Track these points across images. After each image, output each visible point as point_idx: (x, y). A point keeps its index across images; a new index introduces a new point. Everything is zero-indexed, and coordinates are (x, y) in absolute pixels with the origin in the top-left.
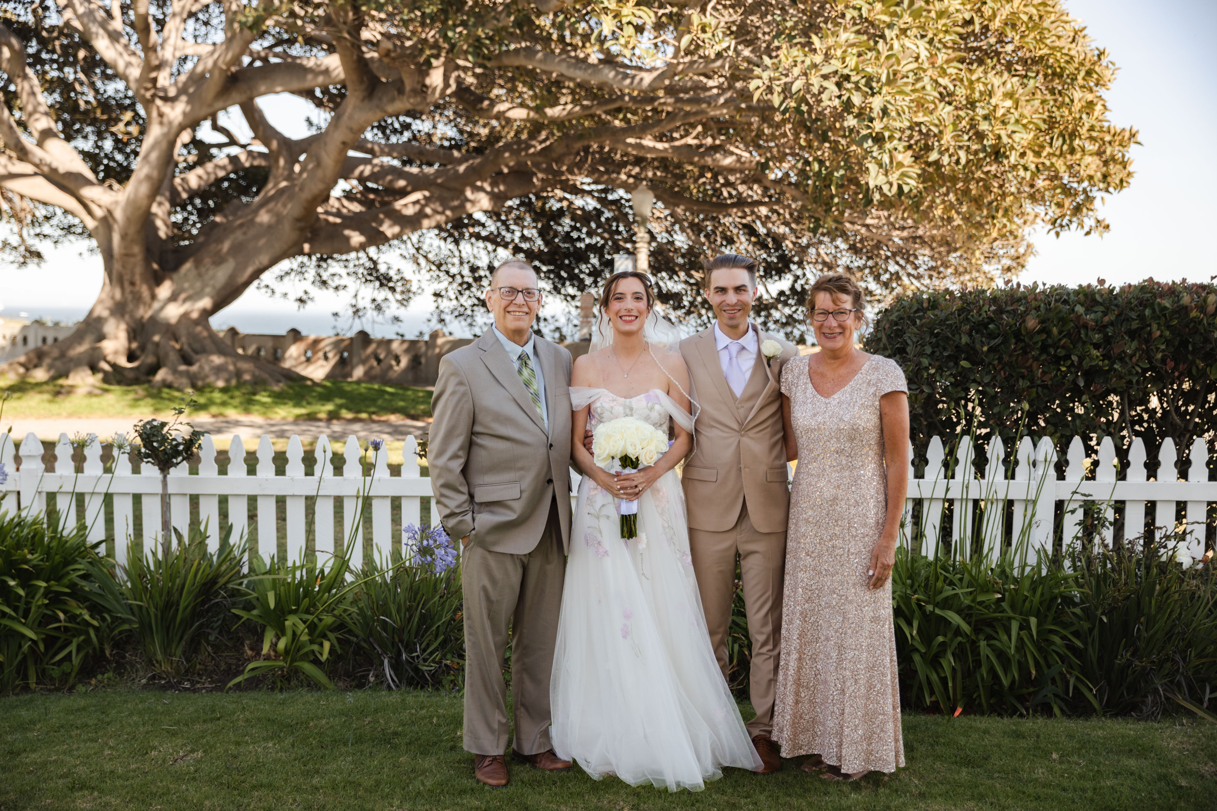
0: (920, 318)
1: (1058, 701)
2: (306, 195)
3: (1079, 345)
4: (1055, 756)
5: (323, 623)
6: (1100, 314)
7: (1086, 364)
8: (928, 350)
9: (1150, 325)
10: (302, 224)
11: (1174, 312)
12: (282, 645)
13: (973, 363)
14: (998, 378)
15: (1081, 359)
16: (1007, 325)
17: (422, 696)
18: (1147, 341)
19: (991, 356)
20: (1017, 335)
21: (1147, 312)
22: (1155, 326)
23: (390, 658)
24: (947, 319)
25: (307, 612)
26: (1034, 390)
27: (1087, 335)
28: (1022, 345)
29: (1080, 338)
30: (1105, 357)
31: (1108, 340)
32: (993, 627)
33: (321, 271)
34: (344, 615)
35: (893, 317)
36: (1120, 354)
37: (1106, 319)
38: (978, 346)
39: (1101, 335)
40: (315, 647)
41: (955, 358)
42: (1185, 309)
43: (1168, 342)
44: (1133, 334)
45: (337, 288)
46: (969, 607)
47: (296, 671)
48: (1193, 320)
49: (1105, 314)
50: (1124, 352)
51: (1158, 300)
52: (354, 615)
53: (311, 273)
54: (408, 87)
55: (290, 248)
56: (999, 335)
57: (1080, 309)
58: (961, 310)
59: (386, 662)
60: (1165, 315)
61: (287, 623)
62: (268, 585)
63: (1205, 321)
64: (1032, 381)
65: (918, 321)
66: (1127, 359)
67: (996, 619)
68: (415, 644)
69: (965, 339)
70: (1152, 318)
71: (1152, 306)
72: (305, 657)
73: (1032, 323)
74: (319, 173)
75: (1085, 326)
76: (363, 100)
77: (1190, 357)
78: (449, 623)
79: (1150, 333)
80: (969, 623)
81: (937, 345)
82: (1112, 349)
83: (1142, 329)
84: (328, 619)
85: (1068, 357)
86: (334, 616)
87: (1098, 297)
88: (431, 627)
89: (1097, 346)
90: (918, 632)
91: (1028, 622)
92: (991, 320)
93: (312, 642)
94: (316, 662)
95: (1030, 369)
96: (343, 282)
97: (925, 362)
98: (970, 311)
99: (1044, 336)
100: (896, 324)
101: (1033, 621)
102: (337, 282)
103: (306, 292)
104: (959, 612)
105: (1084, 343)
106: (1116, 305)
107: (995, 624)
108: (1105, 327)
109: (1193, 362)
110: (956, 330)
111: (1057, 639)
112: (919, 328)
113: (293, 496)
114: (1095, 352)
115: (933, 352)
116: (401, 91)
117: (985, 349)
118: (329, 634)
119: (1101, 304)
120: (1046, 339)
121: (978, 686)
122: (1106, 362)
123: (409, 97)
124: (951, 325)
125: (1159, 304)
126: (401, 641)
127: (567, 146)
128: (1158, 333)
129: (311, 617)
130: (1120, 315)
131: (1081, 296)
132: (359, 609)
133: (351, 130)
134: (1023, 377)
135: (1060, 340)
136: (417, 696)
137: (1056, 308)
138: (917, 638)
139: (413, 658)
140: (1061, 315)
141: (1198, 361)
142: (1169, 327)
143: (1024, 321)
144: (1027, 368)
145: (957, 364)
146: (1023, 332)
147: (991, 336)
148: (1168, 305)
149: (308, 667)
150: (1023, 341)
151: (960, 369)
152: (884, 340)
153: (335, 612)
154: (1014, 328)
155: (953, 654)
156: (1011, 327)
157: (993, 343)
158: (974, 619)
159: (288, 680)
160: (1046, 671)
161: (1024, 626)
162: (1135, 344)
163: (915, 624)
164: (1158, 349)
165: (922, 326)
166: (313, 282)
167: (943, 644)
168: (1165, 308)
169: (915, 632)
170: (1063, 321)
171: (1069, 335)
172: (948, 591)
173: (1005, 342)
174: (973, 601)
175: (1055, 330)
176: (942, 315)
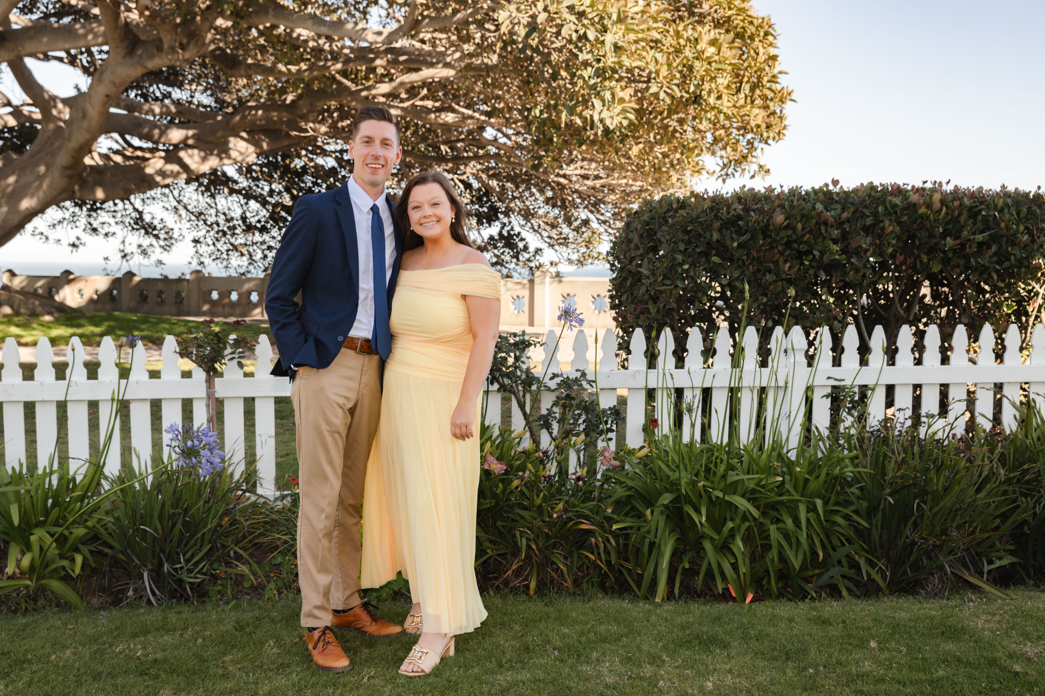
0: (673, 217)
1: (846, 582)
2: (73, 144)
3: (820, 240)
4: (873, 644)
5: (74, 536)
6: (839, 211)
7: (826, 259)
8: (682, 247)
9: (882, 221)
10: (70, 172)
11: (903, 209)
12: (26, 561)
13: (723, 259)
14: (747, 273)
15: (822, 253)
16: (755, 222)
17: (186, 611)
18: (880, 237)
19: (741, 251)
20: (765, 231)
21: (880, 209)
22: (887, 223)
23: (150, 571)
24: (698, 217)
25: (56, 524)
26: (780, 283)
27: (826, 231)
28: (769, 240)
29: (821, 233)
30: (843, 251)
31: (845, 236)
32: (777, 510)
33: (92, 220)
34: (98, 526)
35: (646, 217)
36: (856, 249)
37: (845, 215)
38: (728, 242)
39: (839, 231)
40: (65, 563)
41: (706, 254)
42: (914, 206)
43: (898, 238)
44: (867, 230)
45: (106, 235)
46: (753, 491)
47: (42, 590)
48: (921, 217)
49: (843, 210)
50: (860, 246)
51: (890, 198)
52: (110, 526)
53: (82, 222)
54: (166, 46)
55: (60, 194)
56: (746, 231)
57: (819, 207)
58: (711, 209)
59: (146, 575)
60: (896, 212)
61: (32, 538)
62: (12, 497)
63: (932, 217)
64: (777, 275)
65: (670, 220)
66: (862, 254)
67: (781, 502)
68: (178, 554)
69: (716, 236)
70: (885, 215)
71: (884, 203)
72: (55, 574)
73: (779, 218)
74: (85, 124)
75: (825, 223)
76: (124, 57)
77: (916, 252)
78: (215, 530)
79: (883, 229)
80: (758, 508)
81: (689, 242)
82: (849, 244)
83: (874, 225)
84: (80, 531)
85: (809, 252)
86: (87, 527)
87: (835, 196)
88: (195, 534)
89: (835, 242)
90: (708, 519)
91: (814, 504)
92: (739, 217)
93: (61, 556)
94: (67, 578)
95: (776, 263)
96: (112, 230)
97: (680, 258)
98: (719, 210)
99: (790, 232)
100: (647, 223)
101: (819, 503)
102: (106, 229)
103: (78, 238)
104: (743, 496)
105: (824, 238)
106: (851, 203)
107: (779, 507)
108: (842, 223)
109: (919, 256)
110: (709, 228)
111: (839, 520)
112: (671, 227)
113: (43, 401)
114: (836, 248)
115: (686, 249)
116: (160, 49)
117: (735, 244)
118: (82, 547)
119: (837, 202)
120: (790, 236)
121: (768, 572)
122: (844, 256)
123: (167, 54)
124: (701, 223)
125: (890, 202)
126: (163, 551)
127: (311, 105)
128: (891, 228)
129: (59, 530)
130: (854, 213)
131: (820, 194)
132: (114, 518)
133: (114, 83)
134: (770, 272)
135: (803, 236)
136: (179, 613)
137: (799, 205)
138: (706, 524)
139: (176, 570)
140: (803, 212)
141: (922, 255)
142: (899, 223)
143: (771, 217)
144: (773, 262)
145: (708, 260)
146: (771, 227)
147: (740, 232)
148: (898, 202)
149: (56, 585)
150: (770, 237)
151: (711, 265)
152: (636, 240)
153: (89, 524)
154: (762, 224)
155: (743, 540)
156: (759, 223)
157: (742, 239)
158: (762, 503)
159: (35, 600)
160: (832, 553)
161: (812, 509)
162: (869, 240)
163: (704, 511)
164: (889, 243)
165: (674, 224)
166: (84, 230)
167: (732, 529)
168: (896, 205)
169: (704, 519)
170: (805, 217)
171: (810, 232)
172: (733, 477)
173: (754, 237)
174: (758, 484)
175: (799, 226)
176: (694, 214)
